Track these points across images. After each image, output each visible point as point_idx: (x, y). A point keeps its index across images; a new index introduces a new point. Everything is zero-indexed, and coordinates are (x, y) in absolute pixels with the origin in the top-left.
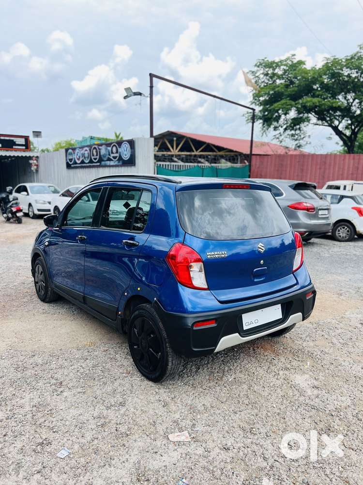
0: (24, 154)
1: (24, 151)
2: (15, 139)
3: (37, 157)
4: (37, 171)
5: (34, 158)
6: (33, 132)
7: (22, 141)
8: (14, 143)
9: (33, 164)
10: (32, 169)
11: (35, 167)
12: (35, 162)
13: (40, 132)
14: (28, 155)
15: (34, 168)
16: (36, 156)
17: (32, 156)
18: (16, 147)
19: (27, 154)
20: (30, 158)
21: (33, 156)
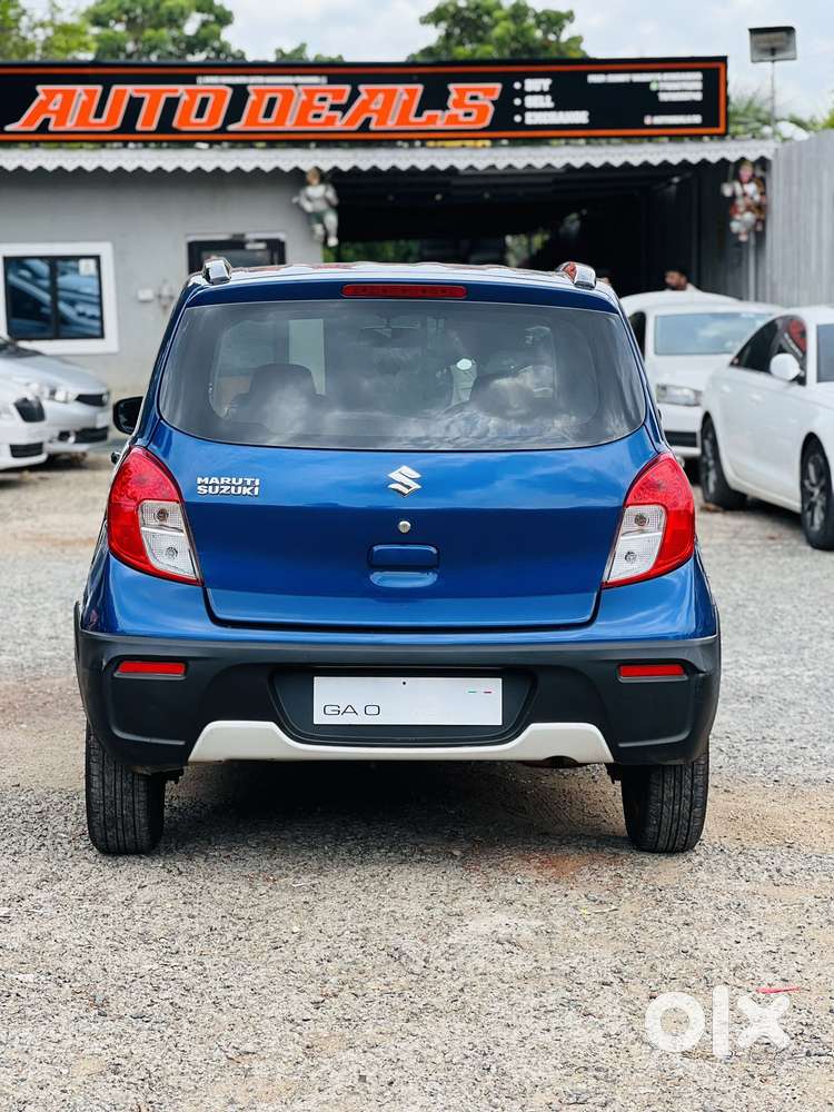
0: (693, 153)
1: (698, 137)
2: (656, 81)
3: (763, 163)
4: (760, 236)
5: (746, 172)
6: (754, 31)
7: (688, 86)
8: (646, 100)
9: (740, 202)
10: (735, 226)
11: (749, 217)
12: (751, 188)
13: (789, 30)
14: (713, 158)
15: (741, 223)
16: (752, 156)
17: (733, 157)
18: (659, 120)
19: (711, 151)
20: (727, 170)
21: (743, 160)
